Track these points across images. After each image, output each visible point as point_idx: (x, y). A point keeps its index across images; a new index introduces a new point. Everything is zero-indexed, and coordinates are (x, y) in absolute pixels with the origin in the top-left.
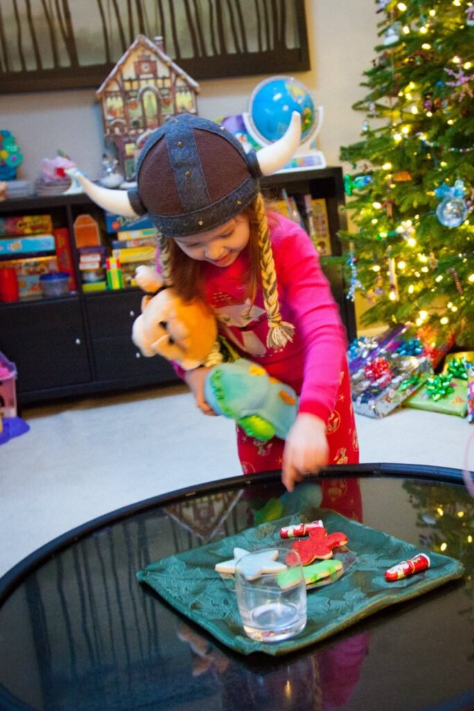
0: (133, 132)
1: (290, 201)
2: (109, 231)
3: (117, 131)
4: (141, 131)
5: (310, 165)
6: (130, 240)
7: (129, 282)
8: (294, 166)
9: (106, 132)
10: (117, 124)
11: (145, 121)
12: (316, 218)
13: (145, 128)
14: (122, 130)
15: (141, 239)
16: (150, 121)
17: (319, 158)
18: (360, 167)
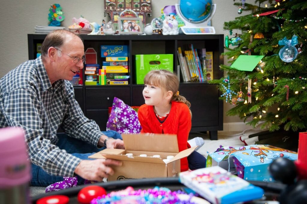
0: (118, 9)
1: (195, 51)
2: (102, 56)
3: (111, 8)
4: (122, 9)
5: (207, 32)
6: (112, 62)
7: (109, 83)
8: (199, 32)
9: (105, 8)
10: (111, 5)
11: (125, 5)
12: (207, 61)
13: (125, 8)
14: (113, 8)
15: (118, 62)
16: (127, 5)
17: (212, 29)
18: (234, 35)
